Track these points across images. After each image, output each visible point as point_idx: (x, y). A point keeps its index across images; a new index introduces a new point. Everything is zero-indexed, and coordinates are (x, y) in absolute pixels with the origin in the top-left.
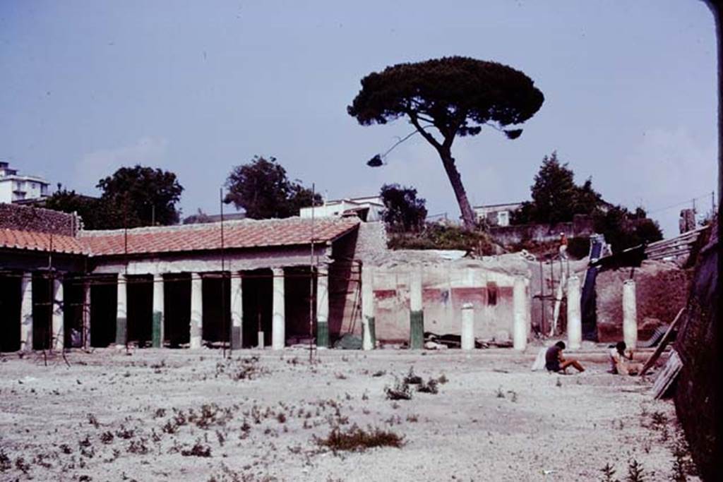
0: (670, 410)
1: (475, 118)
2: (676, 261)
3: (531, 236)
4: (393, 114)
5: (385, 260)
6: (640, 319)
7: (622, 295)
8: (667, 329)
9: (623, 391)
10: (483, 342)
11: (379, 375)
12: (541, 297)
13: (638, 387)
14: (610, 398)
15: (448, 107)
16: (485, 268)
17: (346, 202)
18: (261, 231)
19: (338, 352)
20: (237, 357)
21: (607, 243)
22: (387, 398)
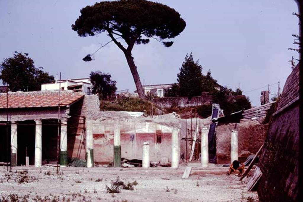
0: (256, 196)
1: (146, 34)
2: (259, 119)
3: (177, 104)
4: (98, 30)
5: (98, 117)
6: (239, 151)
7: (230, 138)
8: (253, 157)
9: (231, 188)
10: (154, 164)
11: (99, 180)
12: (186, 139)
13: (239, 186)
14: (225, 191)
15: (131, 27)
16: (155, 122)
17: (69, 81)
18: (28, 98)
19: (72, 168)
20: (15, 171)
21: (221, 109)
22: (107, 193)
